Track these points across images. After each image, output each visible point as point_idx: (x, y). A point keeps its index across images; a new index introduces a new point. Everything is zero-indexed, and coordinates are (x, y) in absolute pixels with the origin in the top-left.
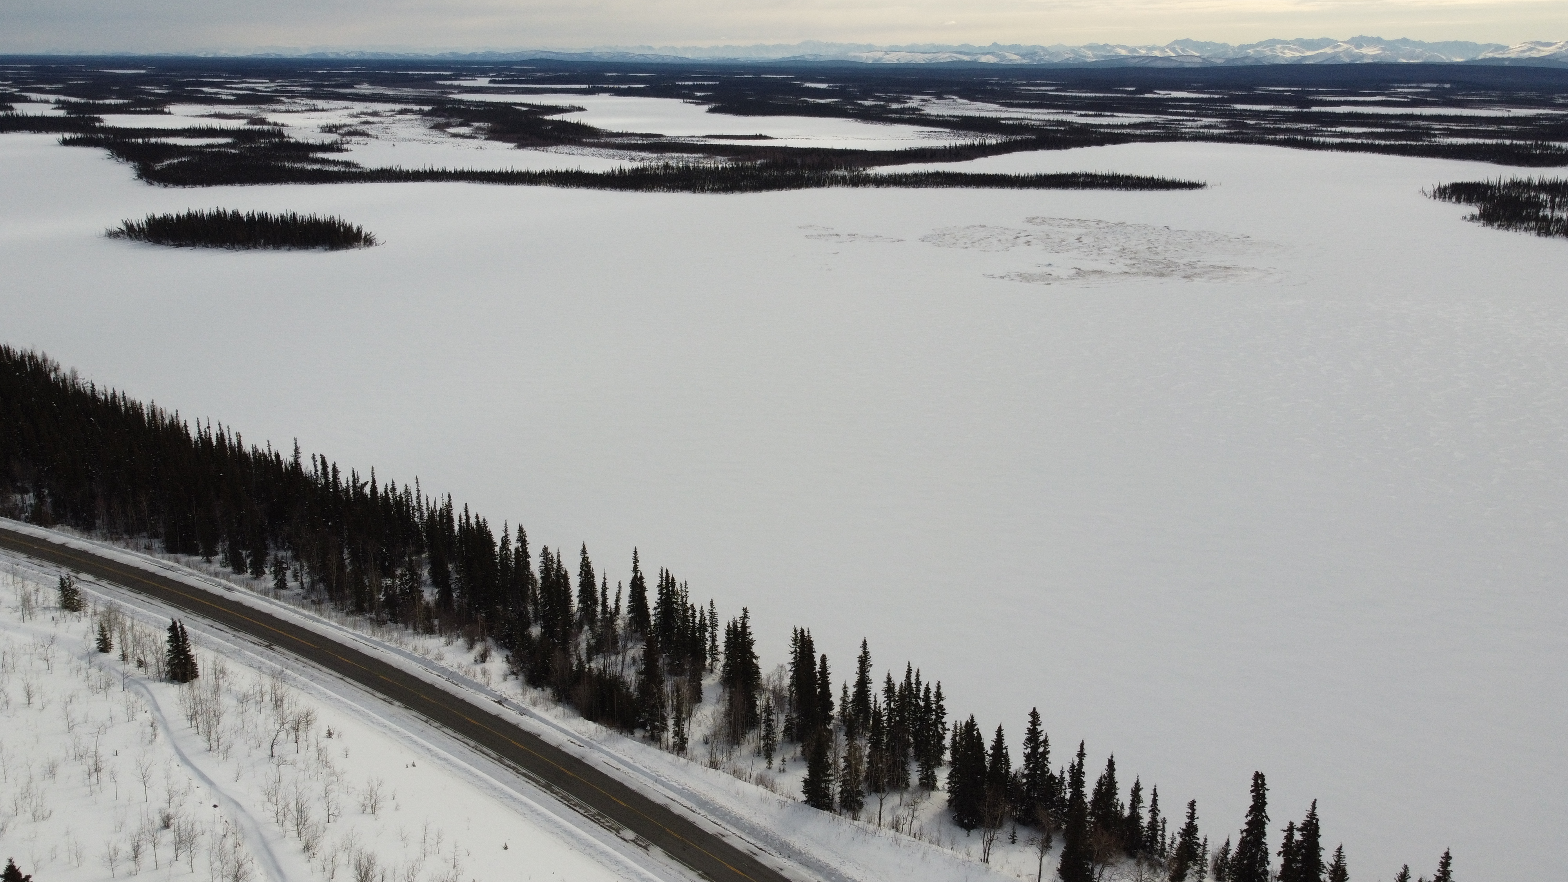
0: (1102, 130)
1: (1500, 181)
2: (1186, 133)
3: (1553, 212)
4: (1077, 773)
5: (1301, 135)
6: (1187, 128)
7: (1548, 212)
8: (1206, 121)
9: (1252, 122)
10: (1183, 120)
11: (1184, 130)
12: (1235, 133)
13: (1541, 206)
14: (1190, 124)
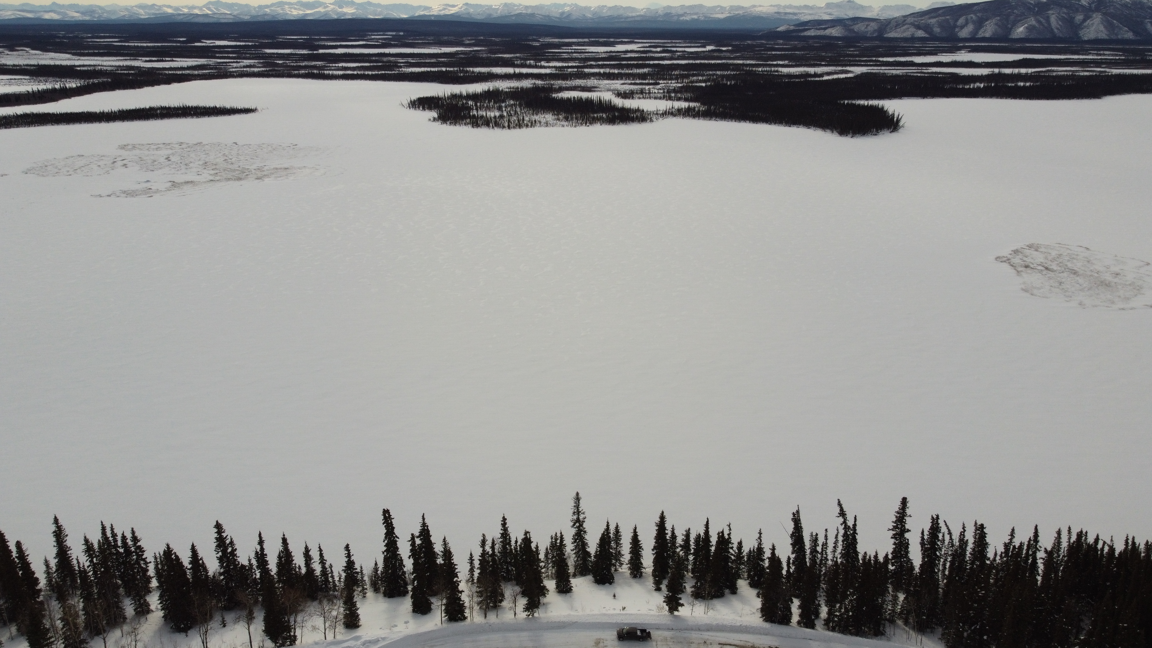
0: (167, 72)
1: (445, 95)
2: (233, 72)
3: (477, 112)
4: (261, 557)
5: (316, 70)
6: (233, 68)
7: (475, 112)
8: (247, 62)
9: (280, 62)
10: (229, 62)
11: (231, 70)
12: (269, 70)
13: (470, 109)
14: (235, 65)
